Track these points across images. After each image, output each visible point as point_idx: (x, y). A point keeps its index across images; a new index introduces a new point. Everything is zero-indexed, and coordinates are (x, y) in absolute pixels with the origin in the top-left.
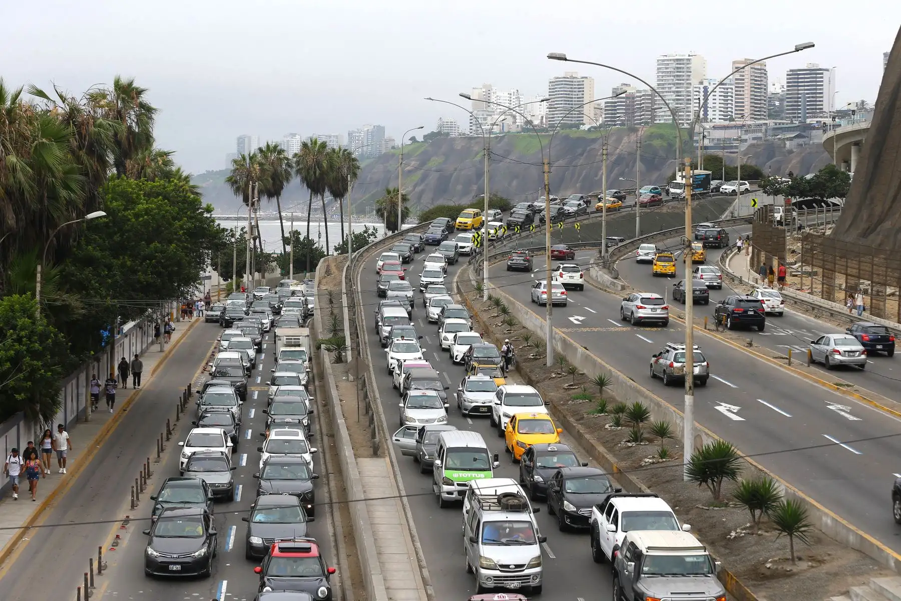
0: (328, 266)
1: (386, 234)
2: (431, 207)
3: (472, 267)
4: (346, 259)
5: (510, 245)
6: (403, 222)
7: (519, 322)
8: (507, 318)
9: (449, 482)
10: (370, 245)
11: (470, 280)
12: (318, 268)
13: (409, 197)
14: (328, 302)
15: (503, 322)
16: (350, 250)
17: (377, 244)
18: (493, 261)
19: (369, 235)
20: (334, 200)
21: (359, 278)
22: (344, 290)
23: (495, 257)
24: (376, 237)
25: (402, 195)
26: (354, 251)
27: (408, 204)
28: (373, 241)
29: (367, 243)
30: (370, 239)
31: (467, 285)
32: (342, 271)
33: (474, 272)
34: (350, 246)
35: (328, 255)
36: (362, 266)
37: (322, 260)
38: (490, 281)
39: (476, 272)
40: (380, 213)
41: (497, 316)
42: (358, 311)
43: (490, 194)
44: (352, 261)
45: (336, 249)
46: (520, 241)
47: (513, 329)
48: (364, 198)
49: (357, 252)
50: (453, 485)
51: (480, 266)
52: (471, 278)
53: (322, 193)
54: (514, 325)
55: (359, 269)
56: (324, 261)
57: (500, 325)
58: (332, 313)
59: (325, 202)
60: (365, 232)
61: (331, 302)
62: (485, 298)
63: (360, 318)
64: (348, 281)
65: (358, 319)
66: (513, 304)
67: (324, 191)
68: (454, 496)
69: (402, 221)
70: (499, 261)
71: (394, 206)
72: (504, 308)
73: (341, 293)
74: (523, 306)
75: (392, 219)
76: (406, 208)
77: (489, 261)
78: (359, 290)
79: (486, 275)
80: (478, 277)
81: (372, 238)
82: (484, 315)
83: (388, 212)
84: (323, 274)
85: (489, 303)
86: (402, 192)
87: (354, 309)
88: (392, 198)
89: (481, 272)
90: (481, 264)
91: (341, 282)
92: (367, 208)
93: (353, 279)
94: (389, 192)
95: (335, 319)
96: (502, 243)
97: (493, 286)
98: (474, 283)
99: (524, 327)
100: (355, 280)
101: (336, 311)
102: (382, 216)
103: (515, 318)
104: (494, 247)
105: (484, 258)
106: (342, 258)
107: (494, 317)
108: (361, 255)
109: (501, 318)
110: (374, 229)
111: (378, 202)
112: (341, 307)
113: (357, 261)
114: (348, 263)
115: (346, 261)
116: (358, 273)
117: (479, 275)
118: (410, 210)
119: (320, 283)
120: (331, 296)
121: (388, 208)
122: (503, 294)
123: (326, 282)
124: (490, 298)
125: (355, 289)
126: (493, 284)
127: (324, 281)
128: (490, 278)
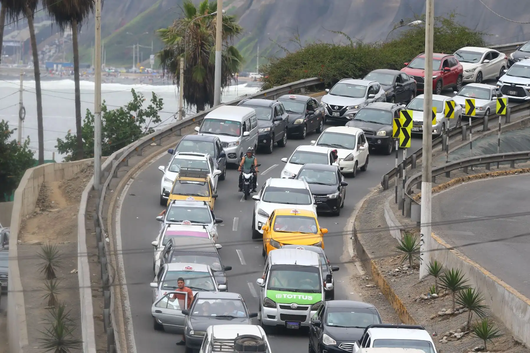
0: (43, 188)
1: (183, 113)
2: (293, 49)
3: (391, 196)
4: (87, 171)
5: (484, 143)
6: (224, 82)
7: (506, 329)
8: (476, 319)
9: (271, 304)
10: (144, 139)
11: (387, 229)
12: (18, 192)
13: (237, 23)
14: (44, 275)
15: (467, 330)
16: (97, 150)
17: (162, 135)
18: (442, 180)
19: (141, 114)
20: (56, 27)
21: (118, 218)
22: (82, 247)
23: (447, 171)
24: (158, 120)
25: (224, 20)
26: (106, 153)
27: (237, 42)
28: (151, 131)
29: (136, 133)
30: (143, 125)
31: (380, 238)
32: (78, 200)
33: (397, 206)
34: (97, 139)
35: (41, 161)
36: (126, 188)
37: (29, 173)
38: (434, 230)
39: (402, 207)
40: (168, 62)
41: (453, 315)
42: (116, 298)
43: (436, 19)
44: (102, 176)
45: (62, 147)
46: (509, 135)
47: (489, 346)
48: (128, 25)
49: (114, 155)
50: (275, 307)
51: (410, 192)
52: (390, 223)
53: (29, 10)
54: (493, 336)
55: (119, 195)
56: (34, 177)
57: (458, 335)
58: (52, 302)
59: (36, 32)
60: (134, 106)
61: (50, 274)
62: (424, 271)
63: (121, 313)
64: (92, 224)
65: (116, 317)
66: (491, 285)
67: (33, 6)
68: (275, 320)
69: (222, 82)
70: (458, 182)
71: (202, 45)
72: (470, 295)
73: (73, 255)
74: (516, 292)
75: (198, 77)
76: (232, 51)
77: (434, 181)
78: (119, 247)
79: (425, 217)
80: (407, 221)
81: (149, 122)
82: (420, 311)
83: (187, 61)
84: (31, 208)
85: (432, 281)
86: (221, 11)
87: (107, 293)
88: (198, 26)
89: (414, 207)
90: (414, 188)
91: (74, 226)
92: (135, 49)
93: (105, 220)
94: (191, 11)
95: (60, 316)
96: (464, 139)
97: (442, 242)
98: (397, 235)
99: (517, 343)
100: (109, 221)
101: (62, 297)
102: (174, 68)
103: (496, 318)
104: (446, 149)
105: (423, 173)
106: (76, 169)
107: (445, 317)
108: (124, 163)
109: (463, 320)
110: (154, 99)
111: (164, 34)
112: (74, 288)
113: (115, 176)
114: (93, 181)
115: (88, 177)
116: (115, 207)
117: (409, 215)
118: (241, 53)
119: (23, 228)
120: (50, 260)
121: (189, 49)
122: (468, 262)
123: (39, 228)
124: (435, 271)
125: (108, 244)
126: (442, 236)
127: (35, 222)
128: (434, 225)
